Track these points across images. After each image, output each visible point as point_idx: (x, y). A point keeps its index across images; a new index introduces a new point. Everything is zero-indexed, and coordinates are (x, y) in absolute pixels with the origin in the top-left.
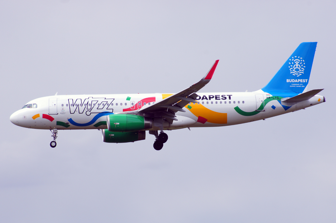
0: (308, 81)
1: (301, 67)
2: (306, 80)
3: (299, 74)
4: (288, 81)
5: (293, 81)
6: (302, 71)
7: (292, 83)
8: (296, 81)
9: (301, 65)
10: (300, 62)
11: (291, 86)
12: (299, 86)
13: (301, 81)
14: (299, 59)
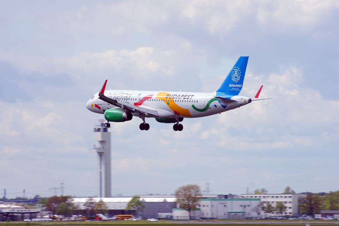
0: (242, 86)
1: (238, 75)
2: (241, 85)
3: (237, 80)
4: (230, 85)
5: (233, 86)
6: (238, 79)
7: (232, 87)
8: (235, 86)
9: (238, 74)
10: (238, 71)
11: (231, 90)
12: (237, 90)
13: (237, 86)
14: (237, 69)
